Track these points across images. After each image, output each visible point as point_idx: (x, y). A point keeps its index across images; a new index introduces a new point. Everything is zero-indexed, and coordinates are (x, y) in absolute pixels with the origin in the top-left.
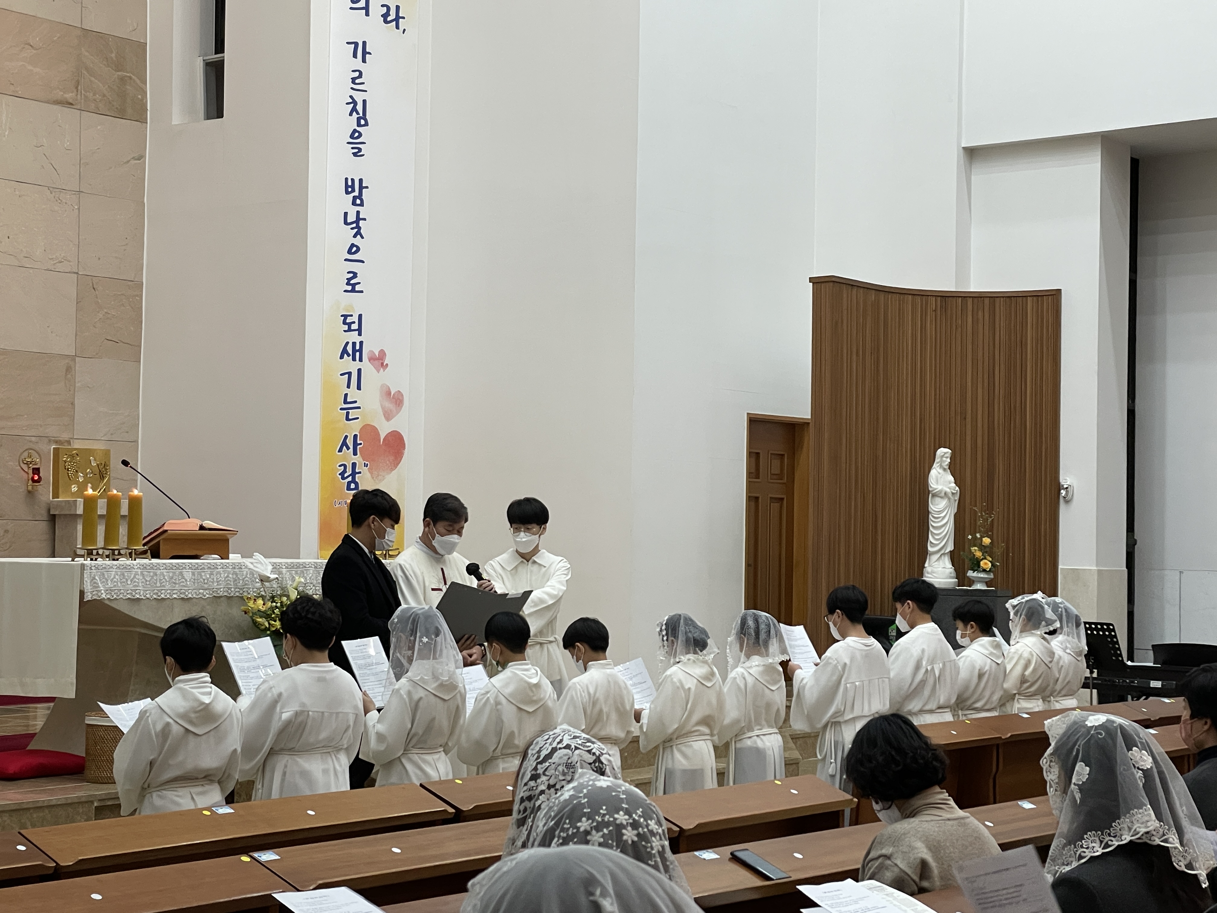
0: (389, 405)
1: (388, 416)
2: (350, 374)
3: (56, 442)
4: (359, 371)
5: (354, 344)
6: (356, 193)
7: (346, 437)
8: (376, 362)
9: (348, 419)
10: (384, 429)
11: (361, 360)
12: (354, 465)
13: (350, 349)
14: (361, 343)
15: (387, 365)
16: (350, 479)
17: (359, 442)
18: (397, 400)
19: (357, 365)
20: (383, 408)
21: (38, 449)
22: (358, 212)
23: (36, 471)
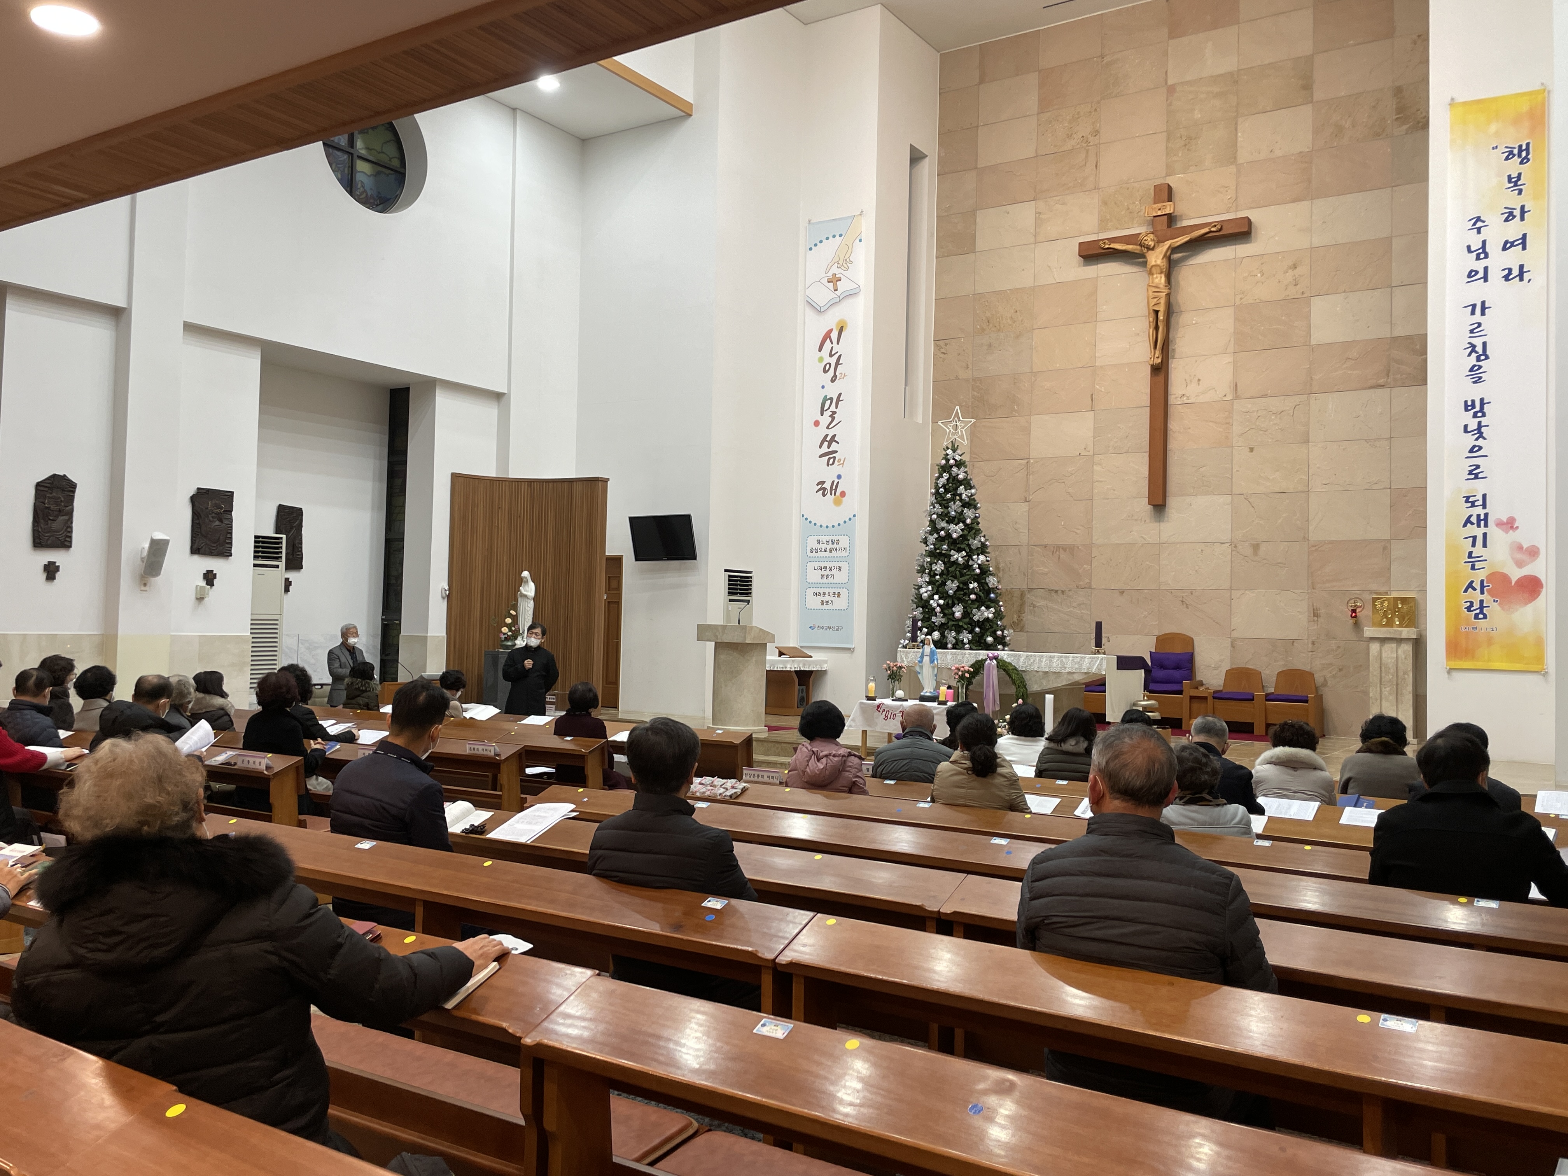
0: (1519, 556)
1: (1520, 564)
2: (1475, 538)
3: (1375, 593)
4: (1485, 535)
5: (1478, 516)
6: (1478, 408)
7: (1473, 582)
8: (1504, 526)
9: (1473, 568)
10: (1516, 574)
11: (1486, 525)
12: (1482, 602)
13: (1474, 519)
14: (1486, 515)
15: (1517, 527)
16: (1478, 611)
17: (1485, 585)
18: (1533, 552)
19: (1483, 529)
20: (1513, 559)
21: (1360, 599)
22: (1480, 423)
23: (1354, 611)
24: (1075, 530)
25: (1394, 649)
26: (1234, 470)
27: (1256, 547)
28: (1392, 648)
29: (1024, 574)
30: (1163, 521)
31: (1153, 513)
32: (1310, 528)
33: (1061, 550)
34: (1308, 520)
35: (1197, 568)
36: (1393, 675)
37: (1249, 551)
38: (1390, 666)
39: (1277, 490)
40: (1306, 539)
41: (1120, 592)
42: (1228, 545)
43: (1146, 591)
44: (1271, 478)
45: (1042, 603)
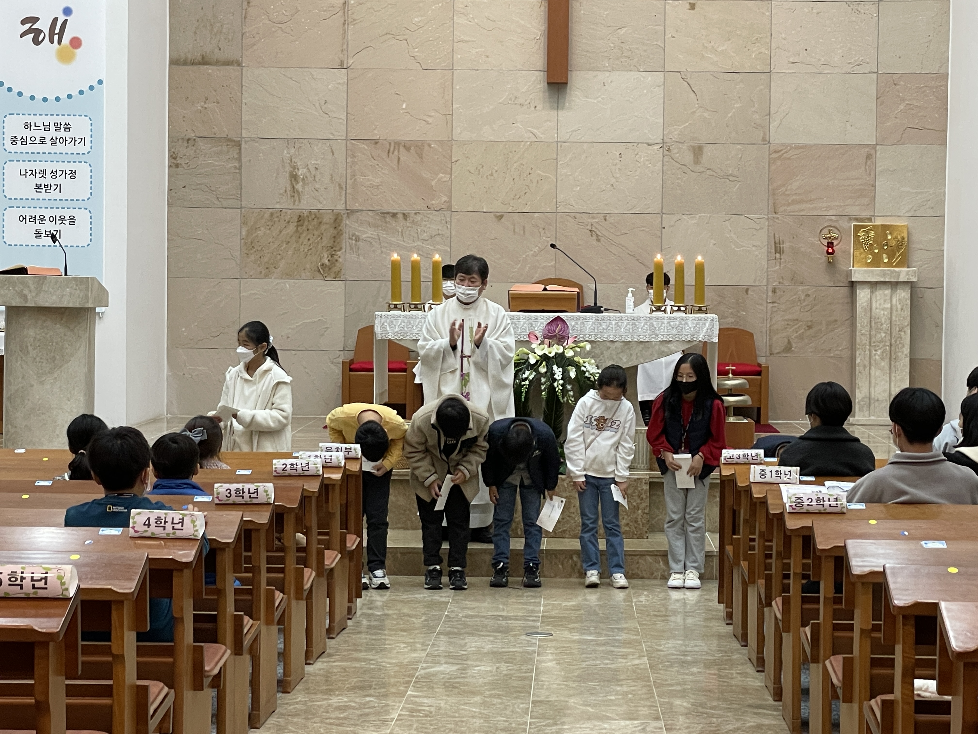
3: (857, 220)
21: (838, 227)
23: (830, 245)
24: (425, 118)
25: (888, 297)
26: (668, 36)
27: (697, 151)
28: (885, 295)
29: (341, 188)
30: (563, 108)
31: (547, 94)
32: (772, 125)
33: (402, 149)
34: (769, 114)
35: (614, 180)
36: (885, 333)
37: (688, 158)
38: (883, 321)
39: (729, 68)
40: (766, 141)
41: (497, 217)
42: (657, 147)
43: (537, 215)
44: (720, 49)
45: (368, 233)
